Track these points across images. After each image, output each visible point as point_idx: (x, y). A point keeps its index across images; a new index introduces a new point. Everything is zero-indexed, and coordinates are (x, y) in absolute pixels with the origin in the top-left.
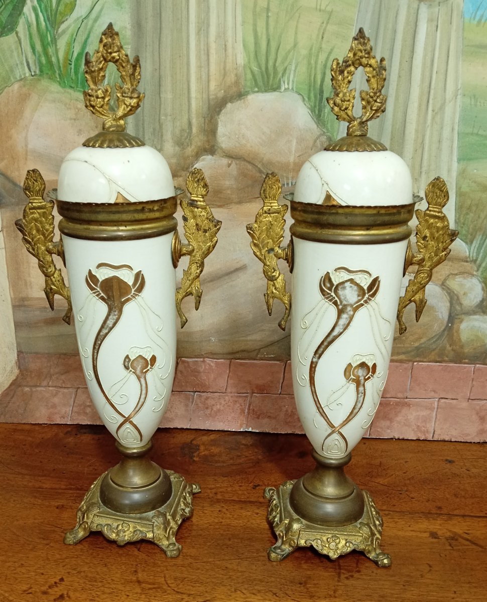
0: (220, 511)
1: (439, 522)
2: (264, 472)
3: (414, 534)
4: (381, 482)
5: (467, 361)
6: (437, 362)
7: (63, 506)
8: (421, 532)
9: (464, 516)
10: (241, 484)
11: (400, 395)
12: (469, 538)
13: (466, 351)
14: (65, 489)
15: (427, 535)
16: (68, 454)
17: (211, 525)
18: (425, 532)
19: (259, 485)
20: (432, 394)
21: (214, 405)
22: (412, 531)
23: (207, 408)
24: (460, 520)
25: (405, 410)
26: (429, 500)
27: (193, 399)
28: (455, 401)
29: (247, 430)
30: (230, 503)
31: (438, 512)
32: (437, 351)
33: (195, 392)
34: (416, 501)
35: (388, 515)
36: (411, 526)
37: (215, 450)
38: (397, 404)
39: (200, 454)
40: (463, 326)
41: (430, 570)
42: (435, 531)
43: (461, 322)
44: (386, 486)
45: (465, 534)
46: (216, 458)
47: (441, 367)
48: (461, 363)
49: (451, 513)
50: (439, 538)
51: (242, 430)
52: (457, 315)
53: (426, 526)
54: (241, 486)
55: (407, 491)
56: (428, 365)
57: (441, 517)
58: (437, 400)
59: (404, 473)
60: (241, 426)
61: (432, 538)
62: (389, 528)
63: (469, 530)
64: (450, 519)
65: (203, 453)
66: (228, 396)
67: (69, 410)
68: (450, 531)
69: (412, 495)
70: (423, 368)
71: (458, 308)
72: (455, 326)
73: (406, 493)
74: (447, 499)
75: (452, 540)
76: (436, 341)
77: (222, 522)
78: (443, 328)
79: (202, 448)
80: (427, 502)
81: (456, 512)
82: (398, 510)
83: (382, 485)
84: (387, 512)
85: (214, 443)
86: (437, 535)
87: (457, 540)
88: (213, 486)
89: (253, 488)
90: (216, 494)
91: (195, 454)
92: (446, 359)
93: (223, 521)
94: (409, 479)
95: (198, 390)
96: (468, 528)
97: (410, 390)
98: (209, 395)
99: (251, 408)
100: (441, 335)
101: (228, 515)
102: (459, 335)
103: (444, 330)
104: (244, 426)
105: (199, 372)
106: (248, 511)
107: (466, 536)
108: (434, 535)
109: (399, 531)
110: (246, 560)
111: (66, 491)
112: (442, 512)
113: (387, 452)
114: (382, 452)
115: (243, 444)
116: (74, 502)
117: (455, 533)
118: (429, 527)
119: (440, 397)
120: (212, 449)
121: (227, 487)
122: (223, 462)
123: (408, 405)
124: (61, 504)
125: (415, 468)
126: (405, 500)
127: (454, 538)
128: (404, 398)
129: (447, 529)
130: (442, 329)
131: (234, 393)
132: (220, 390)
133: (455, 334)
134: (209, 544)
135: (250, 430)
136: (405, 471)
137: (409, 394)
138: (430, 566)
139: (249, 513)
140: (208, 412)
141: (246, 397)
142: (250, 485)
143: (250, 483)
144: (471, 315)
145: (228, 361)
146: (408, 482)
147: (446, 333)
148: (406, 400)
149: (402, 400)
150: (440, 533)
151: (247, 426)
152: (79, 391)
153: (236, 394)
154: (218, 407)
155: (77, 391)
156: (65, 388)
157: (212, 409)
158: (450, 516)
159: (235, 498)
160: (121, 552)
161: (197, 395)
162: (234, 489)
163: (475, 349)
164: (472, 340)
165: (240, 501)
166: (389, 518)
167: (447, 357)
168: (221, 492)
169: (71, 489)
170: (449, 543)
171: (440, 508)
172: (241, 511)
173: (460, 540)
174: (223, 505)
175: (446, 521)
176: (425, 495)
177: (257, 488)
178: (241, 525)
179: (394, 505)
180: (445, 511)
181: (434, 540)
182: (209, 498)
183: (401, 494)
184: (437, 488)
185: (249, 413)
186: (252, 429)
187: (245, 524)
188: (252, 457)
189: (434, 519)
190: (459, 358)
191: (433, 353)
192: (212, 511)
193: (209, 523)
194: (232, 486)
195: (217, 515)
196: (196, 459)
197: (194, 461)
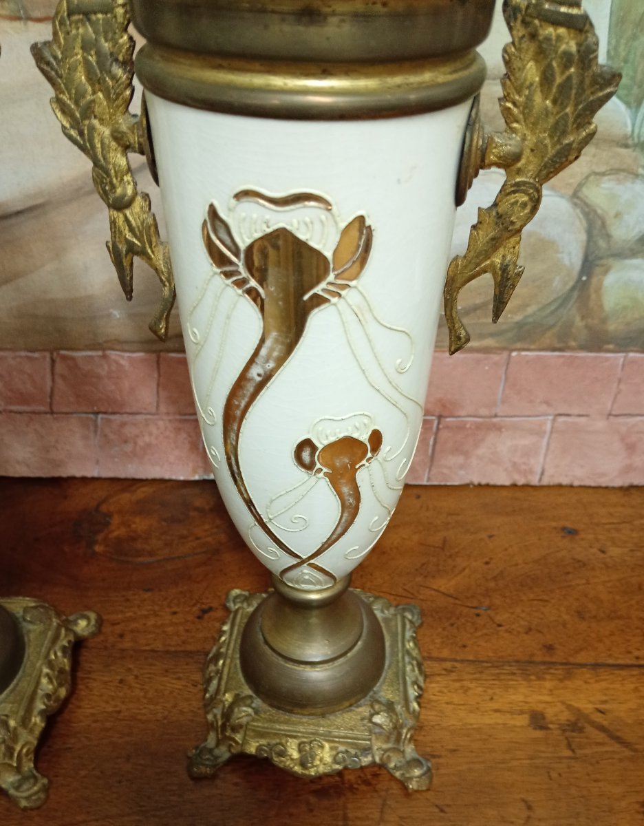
0: (121, 681)
1: (548, 684)
2: (225, 574)
3: (498, 719)
4: (442, 589)
5: (611, 346)
6: (554, 349)
8: (511, 713)
9: (596, 666)
10: (175, 609)
11: (483, 412)
12: (605, 723)
13: (612, 327)
15: (523, 720)
17: (96, 721)
18: (522, 713)
19: (211, 609)
20: (544, 408)
21: (137, 436)
22: (496, 711)
23: (126, 442)
24: (588, 676)
25: (492, 438)
26: (530, 629)
27: (96, 426)
28: (583, 420)
29: (206, 477)
30: (146, 658)
31: (547, 659)
32: (555, 330)
33: (97, 413)
34: (507, 631)
35: (452, 672)
36: (495, 697)
37: (140, 524)
38: (478, 427)
39: (110, 536)
40: (610, 280)
41: (529, 817)
42: (540, 708)
43: (606, 272)
44: (450, 596)
45: (599, 714)
46: (139, 545)
47: (562, 360)
48: (600, 350)
49: (572, 660)
50: (547, 728)
51: (197, 478)
52: (601, 258)
53: (521, 698)
54: (175, 613)
55: (489, 608)
56: (537, 356)
57: (552, 671)
58: (551, 418)
59: (487, 563)
60: (195, 471)
61: (535, 729)
62: (451, 707)
63: (604, 702)
64: (569, 676)
65: (115, 534)
66: (163, 420)
68: (569, 707)
69: (498, 619)
70: (527, 362)
71: (602, 243)
72: (594, 280)
73: (489, 612)
74: (564, 625)
75: (573, 731)
76: (557, 309)
77: (119, 712)
78: (571, 284)
79: (116, 520)
80: (526, 633)
81: (581, 658)
82: (471, 658)
83: (444, 594)
84: (448, 665)
85: (141, 508)
86: (544, 718)
87: (581, 730)
88: (120, 616)
89: (199, 618)
90: (121, 636)
91: (100, 537)
92: (573, 344)
93: (123, 707)
94: (495, 578)
95: (103, 409)
96: (604, 698)
97: (503, 402)
98: (126, 418)
100: (564, 300)
101: (138, 693)
102: (599, 297)
103: (573, 289)
104: (201, 471)
105: (99, 377)
106: (179, 679)
107: (598, 718)
108: (538, 721)
109: (471, 712)
110: (154, 816)
112: (554, 660)
113: (458, 514)
114: (449, 514)
115: (196, 509)
117: (578, 712)
118: (529, 700)
119: (557, 412)
120: (134, 523)
121: (146, 617)
122: (151, 554)
123: (498, 428)
125: (506, 550)
126: (485, 631)
127: (576, 726)
128: (491, 417)
129: (563, 703)
130: (568, 287)
131: (175, 414)
132: (145, 409)
133: (593, 296)
134: (83, 773)
136: (487, 559)
137: (499, 410)
138: (529, 808)
139: (178, 685)
140: (128, 448)
142: (195, 609)
143: (194, 605)
144: (626, 258)
145: (154, 356)
146: (492, 584)
147: (576, 294)
148: (495, 420)
149: (487, 420)
150: (550, 713)
151: (206, 471)
153: (178, 417)
154: (147, 439)
157: (135, 443)
158: (570, 669)
159: (158, 645)
161: (102, 419)
162: (160, 623)
163: (628, 324)
164: (625, 308)
165: (167, 652)
166: (454, 681)
167: (575, 340)
168: (132, 631)
170: (567, 738)
171: (550, 648)
172: (165, 679)
173: (589, 729)
174: (131, 666)
175: (561, 680)
176: (523, 615)
177: (206, 616)
178: (159, 716)
179: (464, 646)
180: (559, 656)
181: (539, 734)
182: (106, 648)
183: (478, 615)
184: (546, 598)
187: (166, 713)
188: (209, 539)
189: (539, 678)
190: (597, 341)
191: (549, 334)
192: (105, 683)
193: (93, 714)
194: (157, 615)
195: (113, 694)
196: (98, 548)
197: (95, 553)
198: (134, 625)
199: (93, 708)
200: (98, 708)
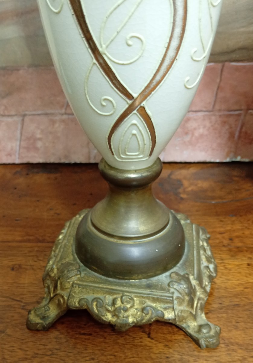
7: (20, 266)
14: (20, 242)
16: (20, 197)
17: (246, 288)
21: (195, 129)
23: (187, 133)
29: (234, 160)
37: (203, 184)
39: (187, 190)
46: (209, 194)
51: (228, 160)
60: (228, 155)
65: (189, 189)
67: (14, 145)
79: (185, 183)
88: (222, 229)
90: (231, 239)
91: (181, 190)
99: (244, 130)
104: (232, 155)
111: (22, 244)
115: (235, 176)
116: (36, 259)
120: (198, 183)
121: (241, 230)
122: (221, 198)
124: (18, 263)
131: (224, 110)
132: (205, 108)
135: (239, 159)
140: (187, 138)
141: (239, 115)
145: (220, 65)
151: (236, 155)
152: (27, 119)
153: (226, 113)
155: (23, 120)
156: (9, 116)
157: (193, 134)
160: (121, 341)
168: (237, 237)
169: (29, 241)
174: (250, 256)
182: (224, 246)
185: (239, 137)
186: (242, 158)
192: (238, 265)
193: (242, 284)
194: (249, 229)
195: (247, 272)
196: (184, 196)
197: (182, 199)
198: (236, 234)
199: (238, 280)
200: (242, 280)
